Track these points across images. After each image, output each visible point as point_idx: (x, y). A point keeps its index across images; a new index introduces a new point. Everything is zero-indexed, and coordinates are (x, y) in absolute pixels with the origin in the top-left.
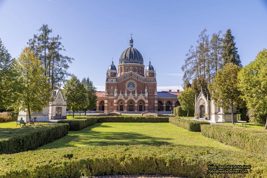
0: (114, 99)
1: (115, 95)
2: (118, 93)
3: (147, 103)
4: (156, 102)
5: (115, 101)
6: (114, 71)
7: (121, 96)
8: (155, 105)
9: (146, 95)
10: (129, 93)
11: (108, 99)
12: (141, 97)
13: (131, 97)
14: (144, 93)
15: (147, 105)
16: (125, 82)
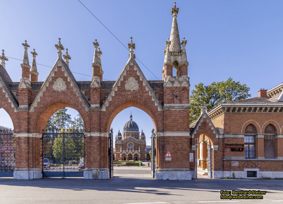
0: (120, 153)
1: (121, 151)
2: (123, 150)
3: (140, 156)
4: (146, 155)
5: (121, 155)
6: (120, 136)
7: (124, 152)
8: (145, 157)
9: (139, 151)
10: (129, 149)
11: (116, 154)
12: (136, 152)
13: (130, 152)
14: (138, 150)
15: (139, 157)
16: (127, 143)
